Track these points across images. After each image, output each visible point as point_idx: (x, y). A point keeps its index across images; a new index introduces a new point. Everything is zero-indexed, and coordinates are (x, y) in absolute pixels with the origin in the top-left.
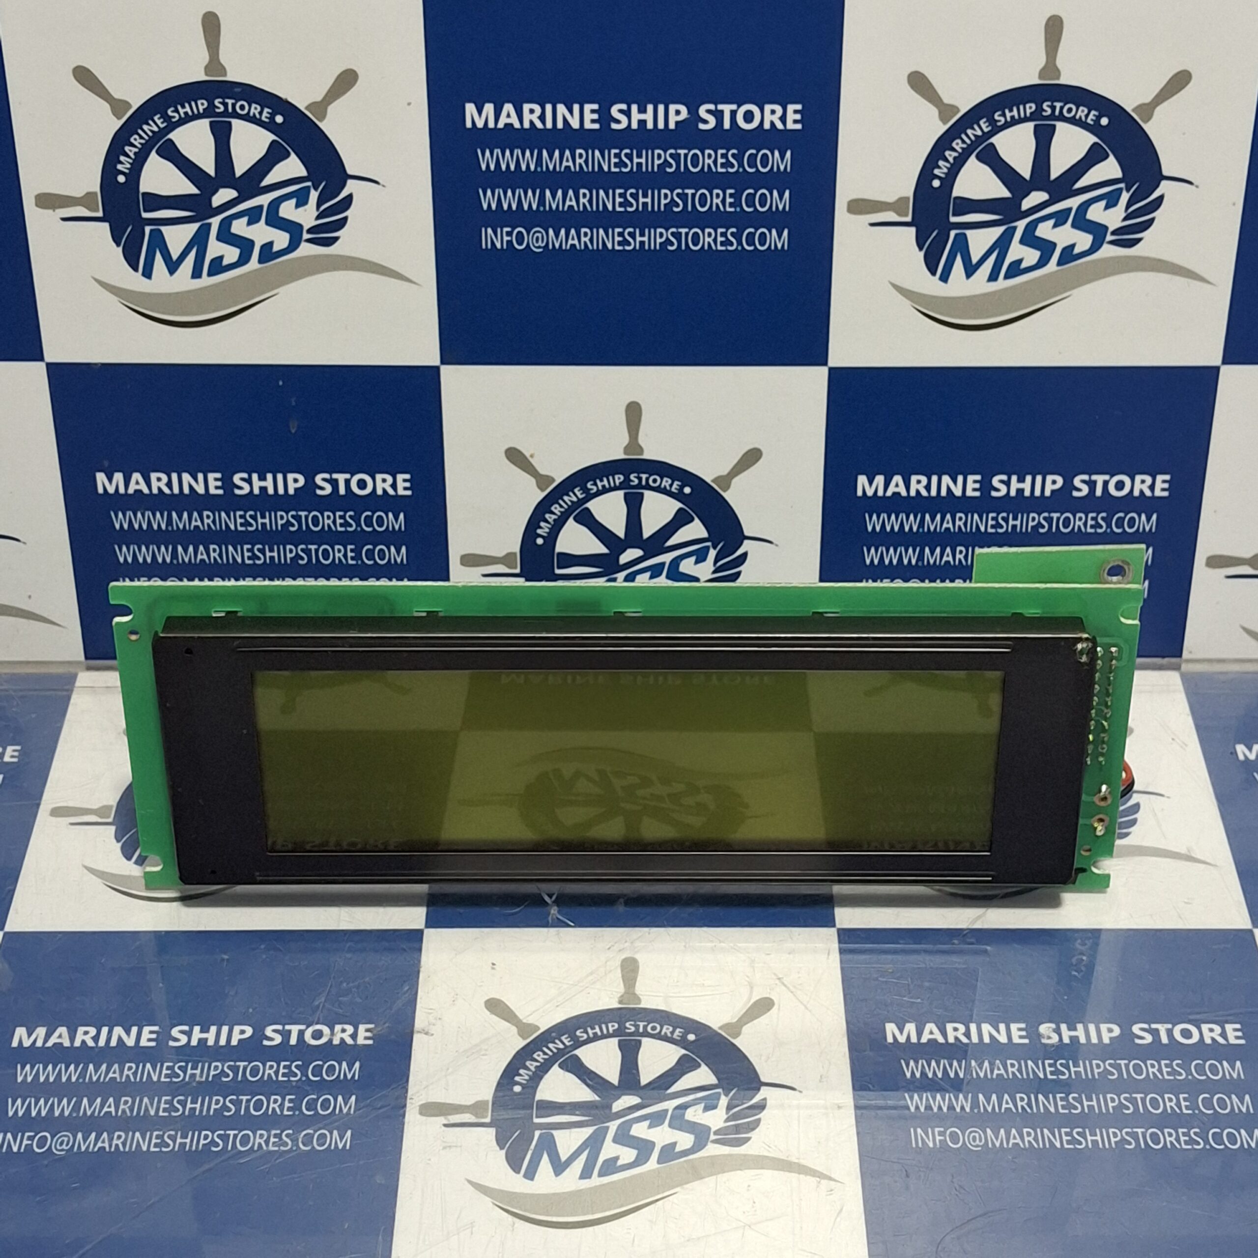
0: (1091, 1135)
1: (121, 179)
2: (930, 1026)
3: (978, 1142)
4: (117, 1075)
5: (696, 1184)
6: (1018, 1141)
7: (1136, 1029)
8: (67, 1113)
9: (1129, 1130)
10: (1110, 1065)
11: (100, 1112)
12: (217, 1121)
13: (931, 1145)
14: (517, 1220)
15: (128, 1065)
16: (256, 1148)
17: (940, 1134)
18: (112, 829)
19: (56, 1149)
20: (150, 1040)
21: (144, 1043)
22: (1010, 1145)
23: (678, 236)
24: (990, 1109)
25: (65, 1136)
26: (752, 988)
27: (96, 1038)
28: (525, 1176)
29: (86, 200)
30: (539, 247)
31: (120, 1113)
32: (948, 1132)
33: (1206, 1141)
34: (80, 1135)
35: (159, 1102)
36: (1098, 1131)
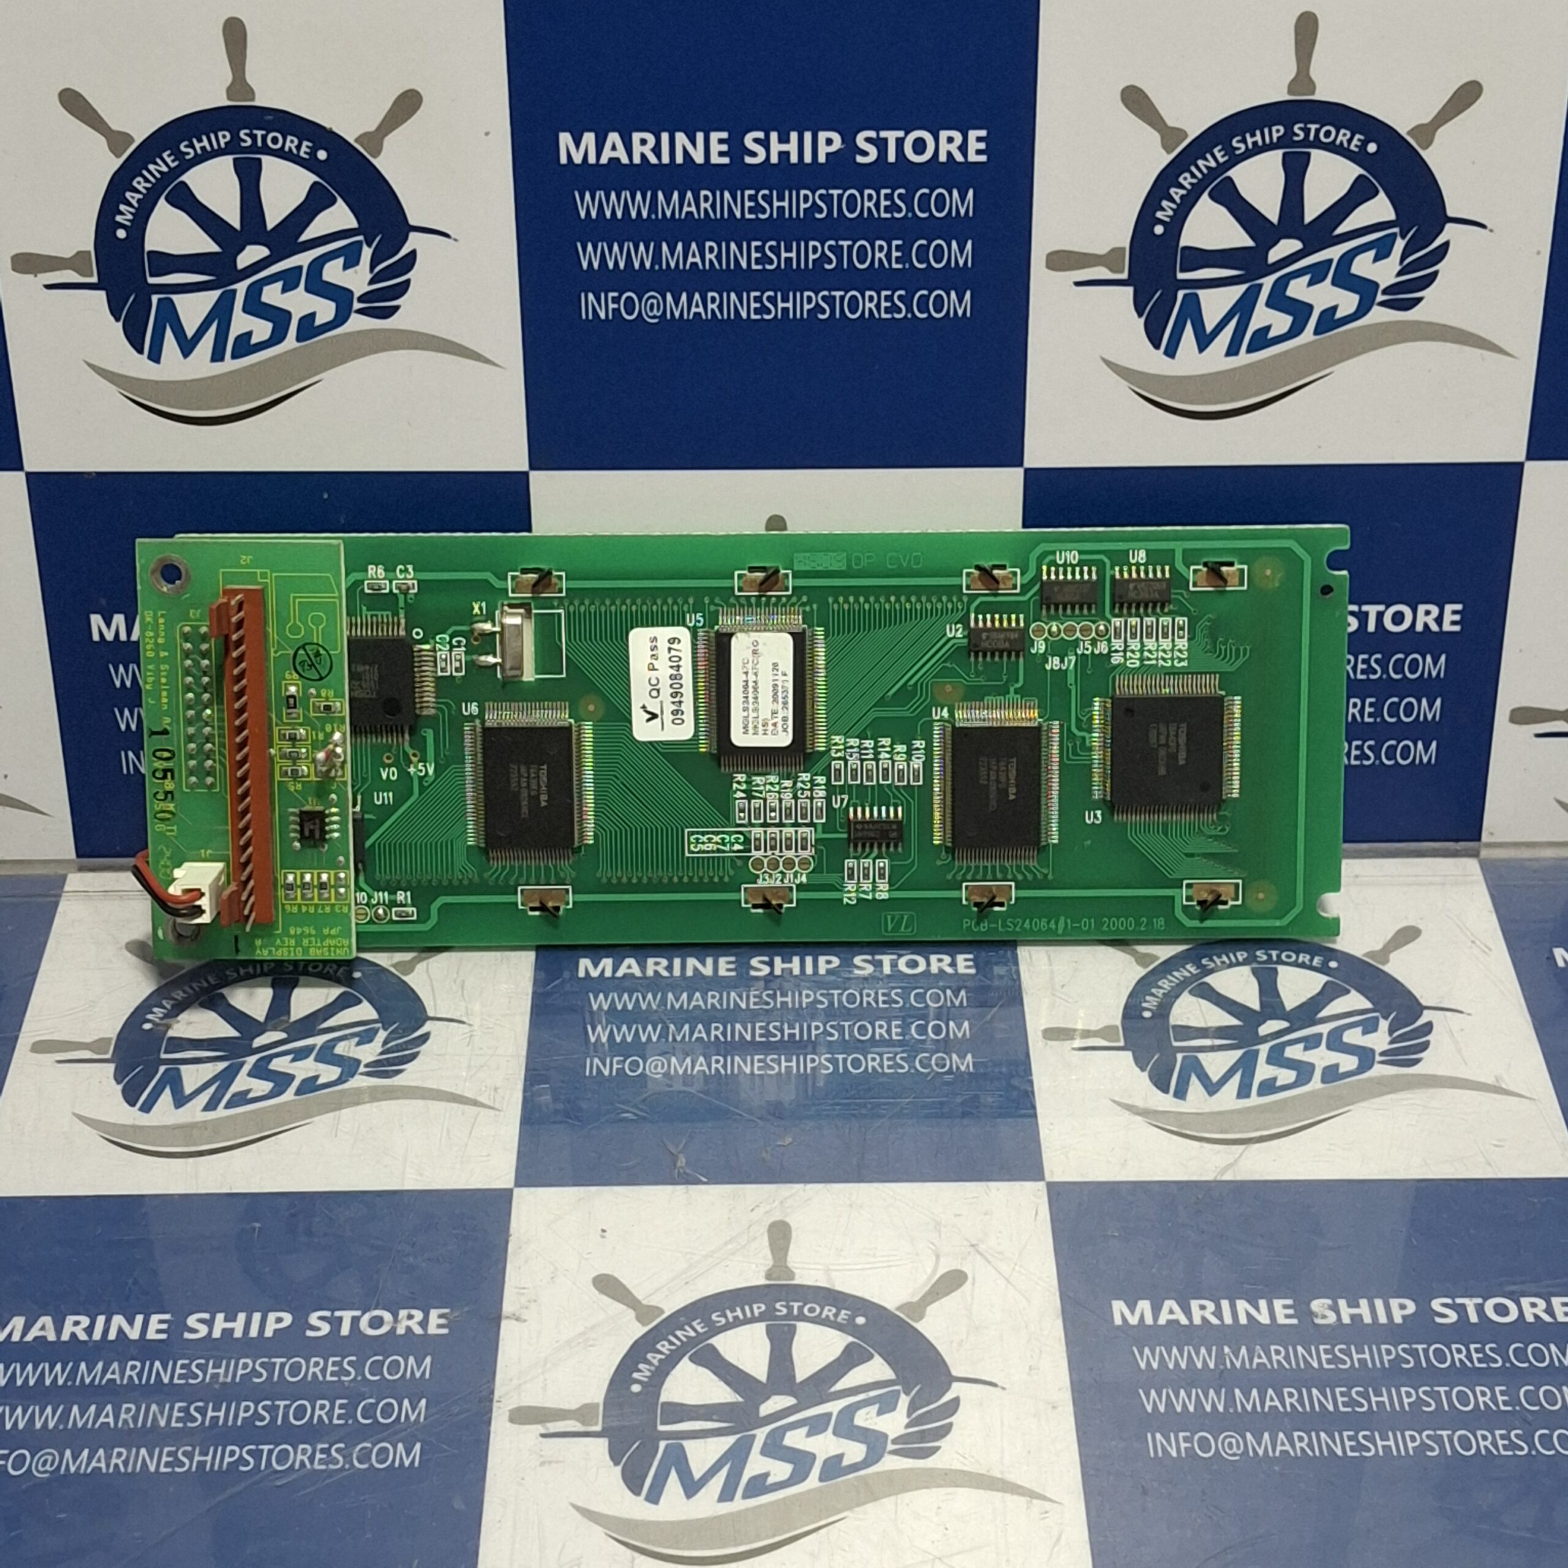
0: (1382, 1440)
1: (121, 234)
2: (1170, 1304)
3: (1235, 1450)
4: (117, 1376)
5: (869, 1507)
6: (1288, 1448)
7: (1436, 1304)
8: (51, 1425)
9: (1431, 1433)
10: (1404, 1350)
11: (94, 1423)
12: (247, 1433)
13: (1174, 1454)
14: (636, 1555)
15: (130, 1363)
16: (297, 1466)
17: (1186, 1440)
18: (111, 1067)
19: (38, 1471)
20: (159, 1331)
21: (151, 1335)
22: (1277, 1454)
23: (830, 301)
24: (1249, 1408)
25: (49, 1454)
26: (938, 1257)
27: (89, 1330)
28: (647, 1499)
29: (76, 262)
30: (654, 317)
31: (120, 1424)
32: (1196, 1437)
33: (1532, 1446)
34: (68, 1453)
35: (172, 1409)
36: (1390, 1434)
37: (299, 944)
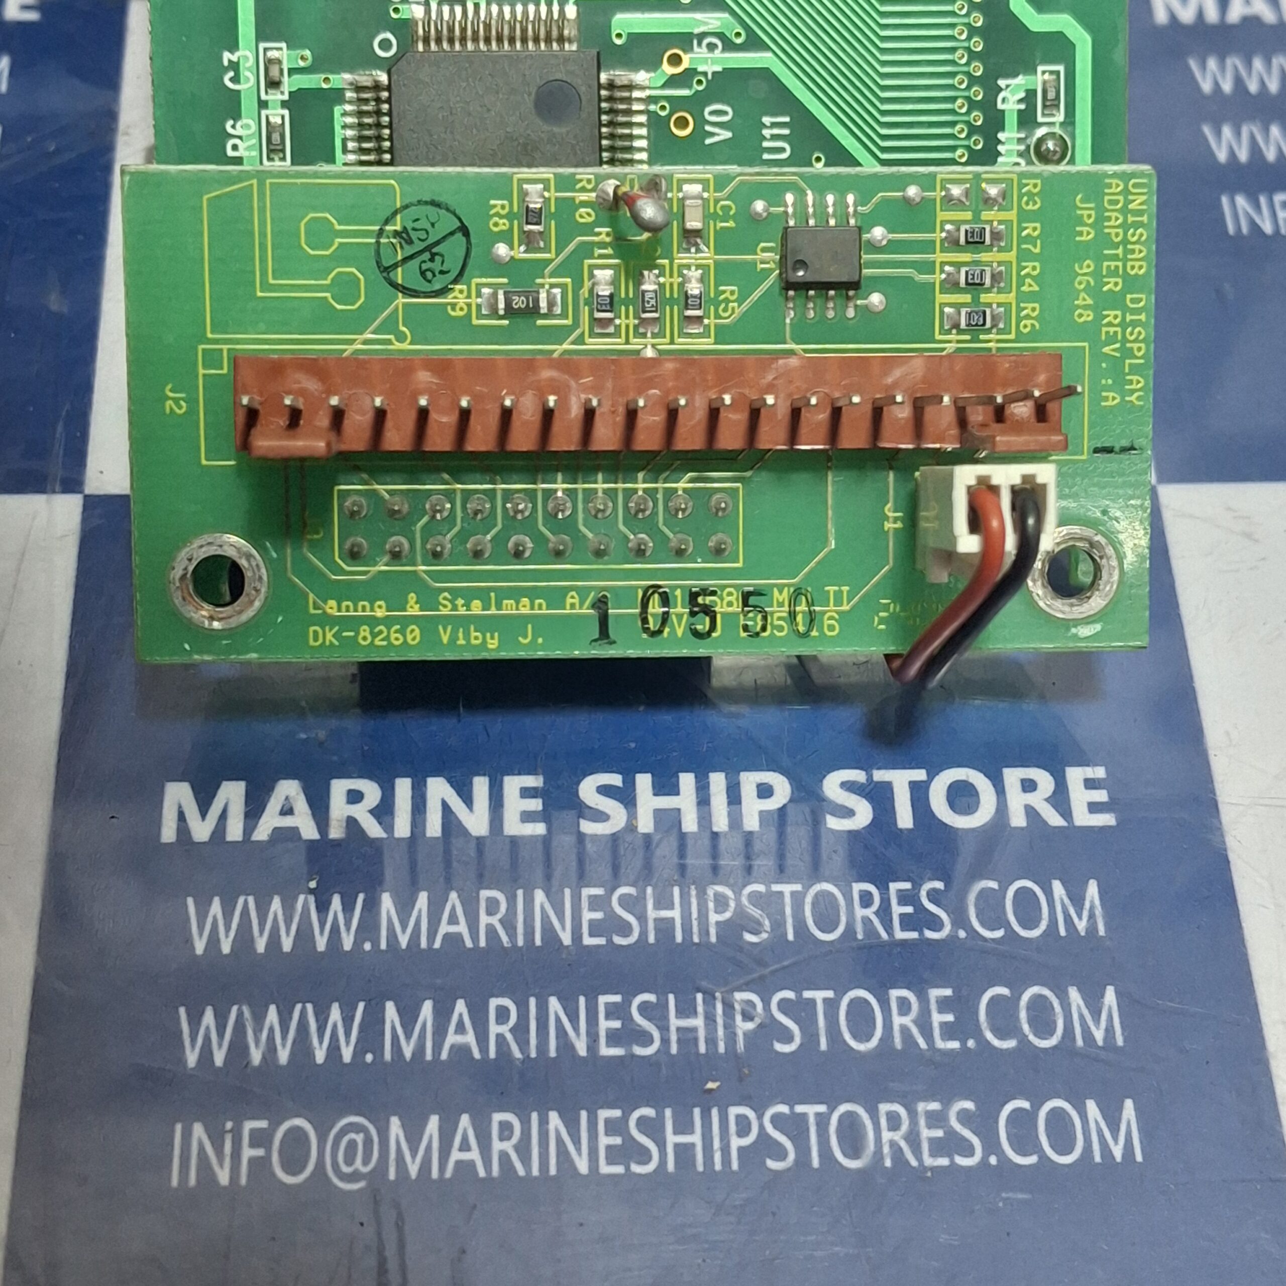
37: (1116, 301)
